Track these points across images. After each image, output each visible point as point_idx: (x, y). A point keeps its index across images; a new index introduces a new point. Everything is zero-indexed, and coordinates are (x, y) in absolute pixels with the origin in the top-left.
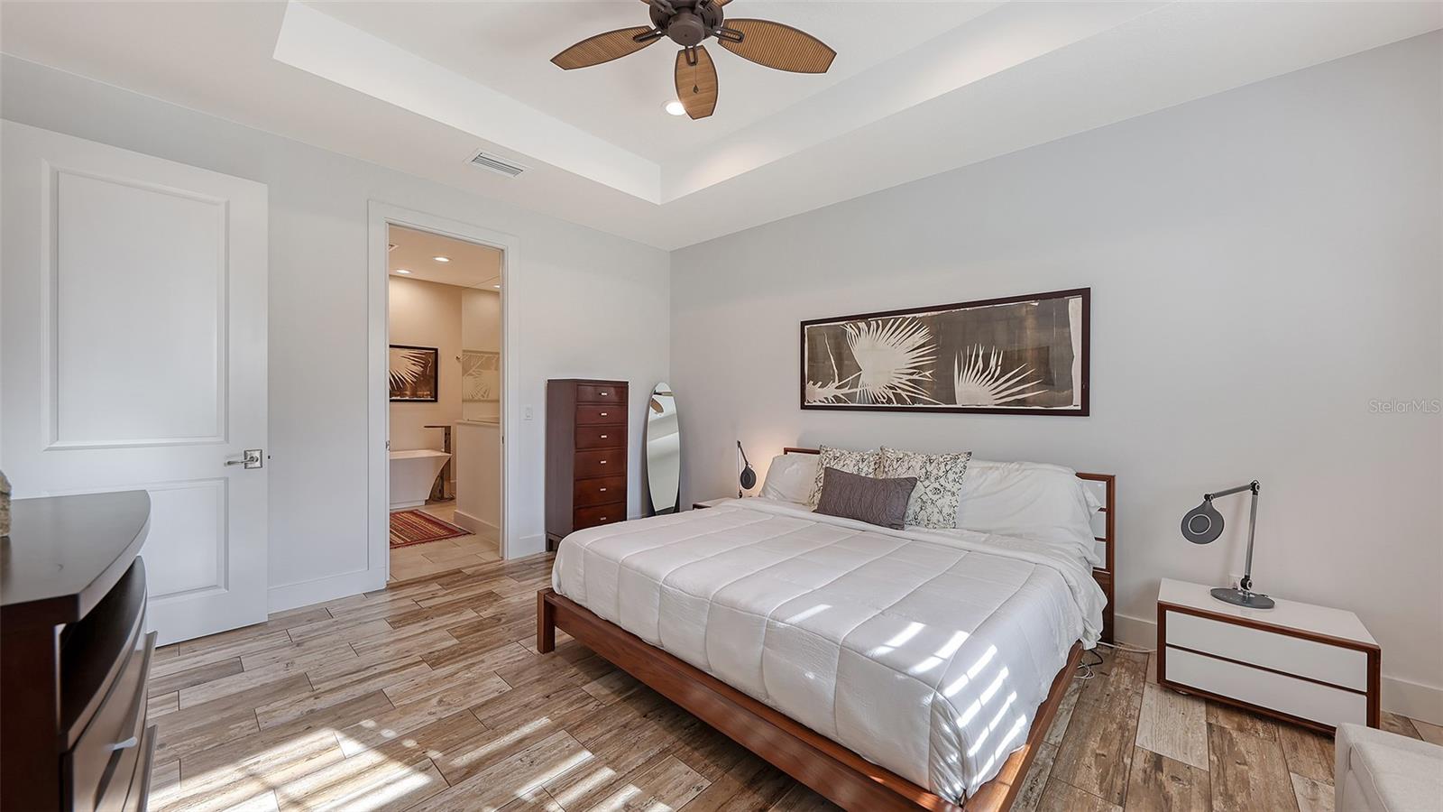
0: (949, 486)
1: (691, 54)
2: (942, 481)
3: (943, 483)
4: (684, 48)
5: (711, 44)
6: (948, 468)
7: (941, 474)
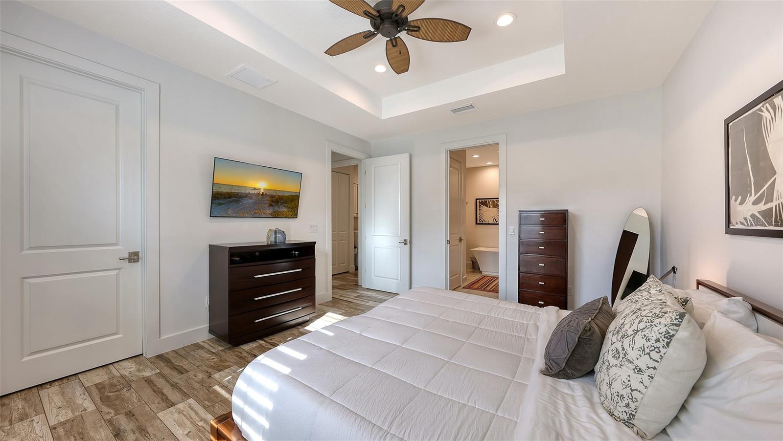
0: (632, 354)
1: (394, 41)
2: (627, 341)
3: (626, 347)
4: (389, 39)
5: (403, 35)
6: (642, 326)
7: (630, 332)
